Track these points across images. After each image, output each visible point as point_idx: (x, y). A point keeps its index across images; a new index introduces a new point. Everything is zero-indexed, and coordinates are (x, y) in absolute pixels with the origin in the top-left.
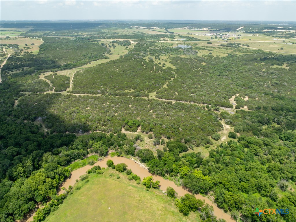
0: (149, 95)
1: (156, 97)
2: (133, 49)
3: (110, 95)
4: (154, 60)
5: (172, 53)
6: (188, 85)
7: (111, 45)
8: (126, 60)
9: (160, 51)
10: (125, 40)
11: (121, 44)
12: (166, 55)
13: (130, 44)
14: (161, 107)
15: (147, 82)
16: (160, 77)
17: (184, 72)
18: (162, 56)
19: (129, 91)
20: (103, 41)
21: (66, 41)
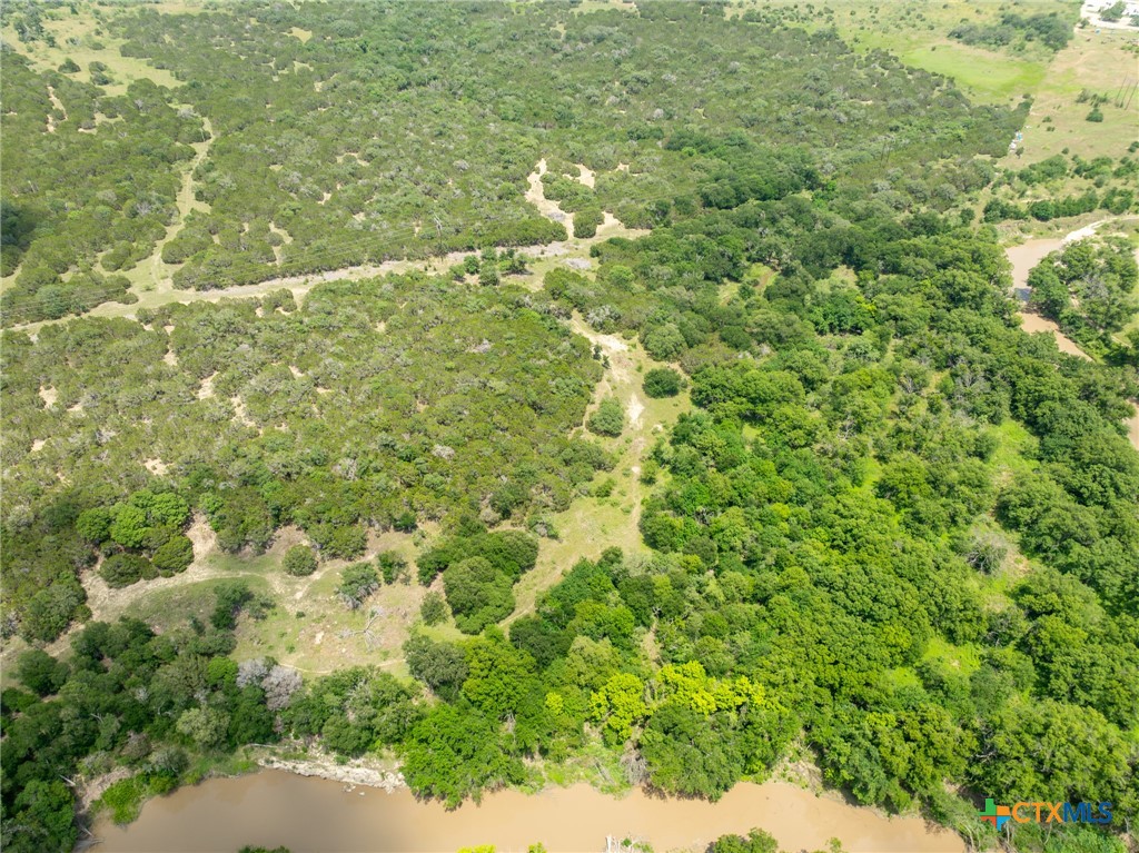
0: (128, 286)
4: (21, 50)
6: (307, 171)
12: (74, 12)
14: (254, 345)
16: (125, 151)
17: (242, 95)
18: (53, 18)
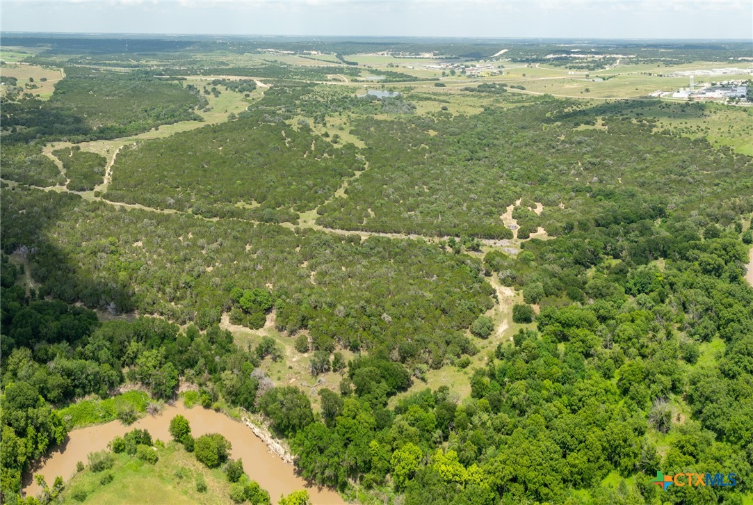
0: (298, 218)
1: (318, 223)
2: (261, 99)
3: (196, 214)
4: (312, 126)
5: (354, 109)
6: (397, 189)
7: (209, 88)
8: (244, 126)
9: (326, 106)
10: (244, 78)
11: (233, 88)
12: (340, 115)
13: (255, 88)
14: (332, 253)
15: (294, 183)
16: (326, 168)
17: (388, 155)
18: (331, 116)
19: (247, 206)
20: (191, 79)
21: (110, 76)
